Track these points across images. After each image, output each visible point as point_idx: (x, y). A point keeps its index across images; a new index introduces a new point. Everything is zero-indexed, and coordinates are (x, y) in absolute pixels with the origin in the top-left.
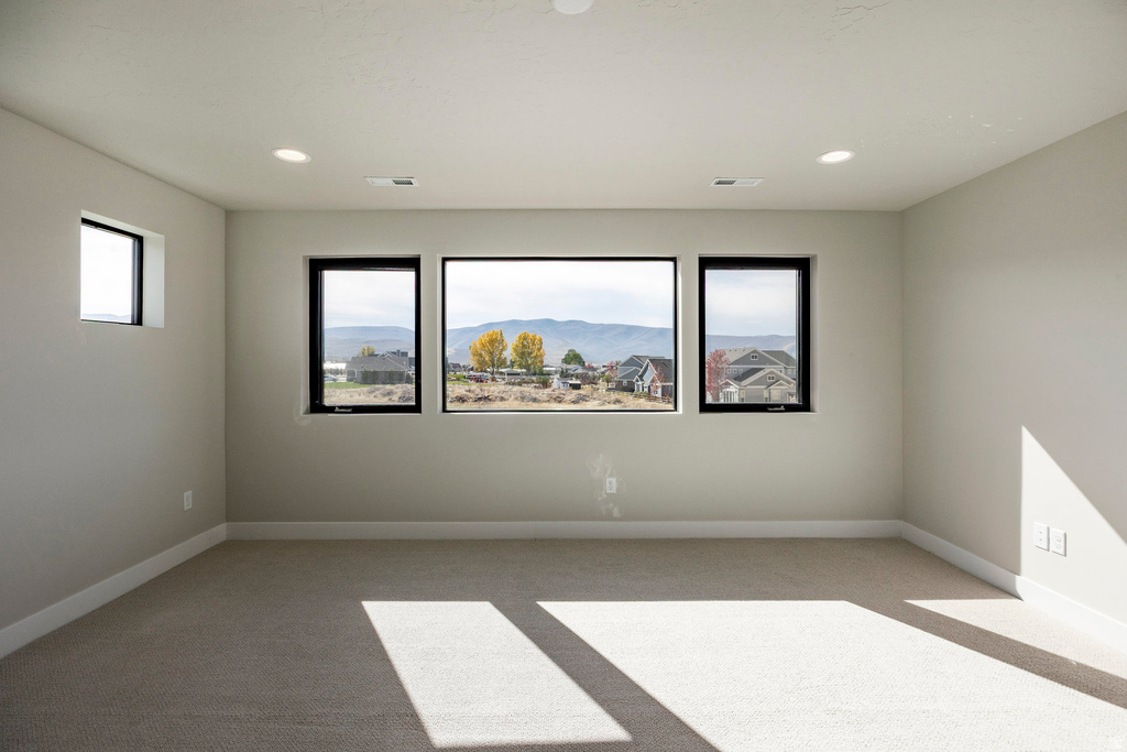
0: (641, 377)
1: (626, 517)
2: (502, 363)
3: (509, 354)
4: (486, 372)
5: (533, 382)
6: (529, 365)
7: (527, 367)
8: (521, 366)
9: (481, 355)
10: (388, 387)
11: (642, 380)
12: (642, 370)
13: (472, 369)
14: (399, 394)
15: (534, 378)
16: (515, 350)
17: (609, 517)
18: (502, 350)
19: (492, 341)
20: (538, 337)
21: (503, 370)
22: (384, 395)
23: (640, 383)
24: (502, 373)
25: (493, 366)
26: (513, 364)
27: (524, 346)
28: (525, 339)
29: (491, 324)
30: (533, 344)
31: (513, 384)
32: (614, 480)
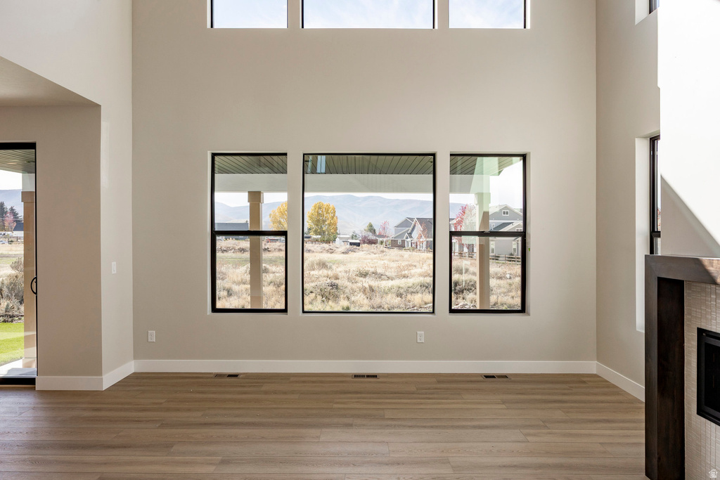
0: (410, 234)
8: (316, 232)
9: (280, 222)
11: (411, 237)
12: (411, 229)
20: (331, 206)
23: (409, 240)
27: (319, 214)
28: (320, 208)
30: (327, 212)
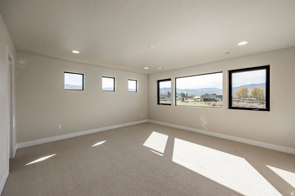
1: (208, 130)
2: (247, 97)
3: (249, 94)
4: (241, 99)
5: (257, 102)
6: (258, 97)
7: (257, 98)
8: (254, 97)
9: (239, 95)
10: (210, 102)
13: (236, 98)
14: (212, 104)
15: (258, 101)
16: (252, 93)
17: (204, 130)
18: (247, 93)
19: (243, 91)
20: (261, 89)
21: (247, 99)
22: (208, 104)
24: (247, 100)
25: (244, 97)
26: (251, 97)
27: (255, 92)
28: (256, 89)
29: (244, 86)
30: (259, 91)
31: (250, 103)
32: (206, 122)
